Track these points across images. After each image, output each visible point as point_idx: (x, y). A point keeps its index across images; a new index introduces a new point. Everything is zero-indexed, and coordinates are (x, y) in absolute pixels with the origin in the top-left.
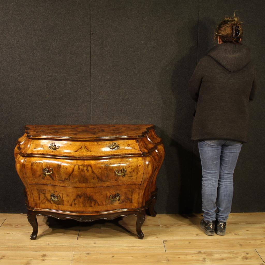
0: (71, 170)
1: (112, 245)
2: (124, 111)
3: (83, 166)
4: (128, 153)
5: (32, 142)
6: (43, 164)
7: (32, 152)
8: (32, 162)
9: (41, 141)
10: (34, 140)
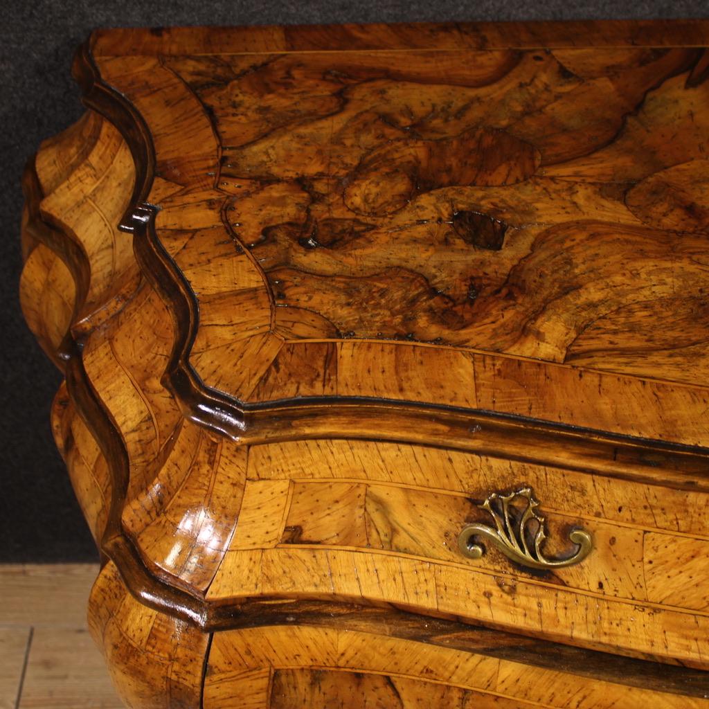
5: (256, 467)
6: (404, 695)
7: (269, 580)
8: (276, 675)
9: (351, 448)
10: (272, 446)
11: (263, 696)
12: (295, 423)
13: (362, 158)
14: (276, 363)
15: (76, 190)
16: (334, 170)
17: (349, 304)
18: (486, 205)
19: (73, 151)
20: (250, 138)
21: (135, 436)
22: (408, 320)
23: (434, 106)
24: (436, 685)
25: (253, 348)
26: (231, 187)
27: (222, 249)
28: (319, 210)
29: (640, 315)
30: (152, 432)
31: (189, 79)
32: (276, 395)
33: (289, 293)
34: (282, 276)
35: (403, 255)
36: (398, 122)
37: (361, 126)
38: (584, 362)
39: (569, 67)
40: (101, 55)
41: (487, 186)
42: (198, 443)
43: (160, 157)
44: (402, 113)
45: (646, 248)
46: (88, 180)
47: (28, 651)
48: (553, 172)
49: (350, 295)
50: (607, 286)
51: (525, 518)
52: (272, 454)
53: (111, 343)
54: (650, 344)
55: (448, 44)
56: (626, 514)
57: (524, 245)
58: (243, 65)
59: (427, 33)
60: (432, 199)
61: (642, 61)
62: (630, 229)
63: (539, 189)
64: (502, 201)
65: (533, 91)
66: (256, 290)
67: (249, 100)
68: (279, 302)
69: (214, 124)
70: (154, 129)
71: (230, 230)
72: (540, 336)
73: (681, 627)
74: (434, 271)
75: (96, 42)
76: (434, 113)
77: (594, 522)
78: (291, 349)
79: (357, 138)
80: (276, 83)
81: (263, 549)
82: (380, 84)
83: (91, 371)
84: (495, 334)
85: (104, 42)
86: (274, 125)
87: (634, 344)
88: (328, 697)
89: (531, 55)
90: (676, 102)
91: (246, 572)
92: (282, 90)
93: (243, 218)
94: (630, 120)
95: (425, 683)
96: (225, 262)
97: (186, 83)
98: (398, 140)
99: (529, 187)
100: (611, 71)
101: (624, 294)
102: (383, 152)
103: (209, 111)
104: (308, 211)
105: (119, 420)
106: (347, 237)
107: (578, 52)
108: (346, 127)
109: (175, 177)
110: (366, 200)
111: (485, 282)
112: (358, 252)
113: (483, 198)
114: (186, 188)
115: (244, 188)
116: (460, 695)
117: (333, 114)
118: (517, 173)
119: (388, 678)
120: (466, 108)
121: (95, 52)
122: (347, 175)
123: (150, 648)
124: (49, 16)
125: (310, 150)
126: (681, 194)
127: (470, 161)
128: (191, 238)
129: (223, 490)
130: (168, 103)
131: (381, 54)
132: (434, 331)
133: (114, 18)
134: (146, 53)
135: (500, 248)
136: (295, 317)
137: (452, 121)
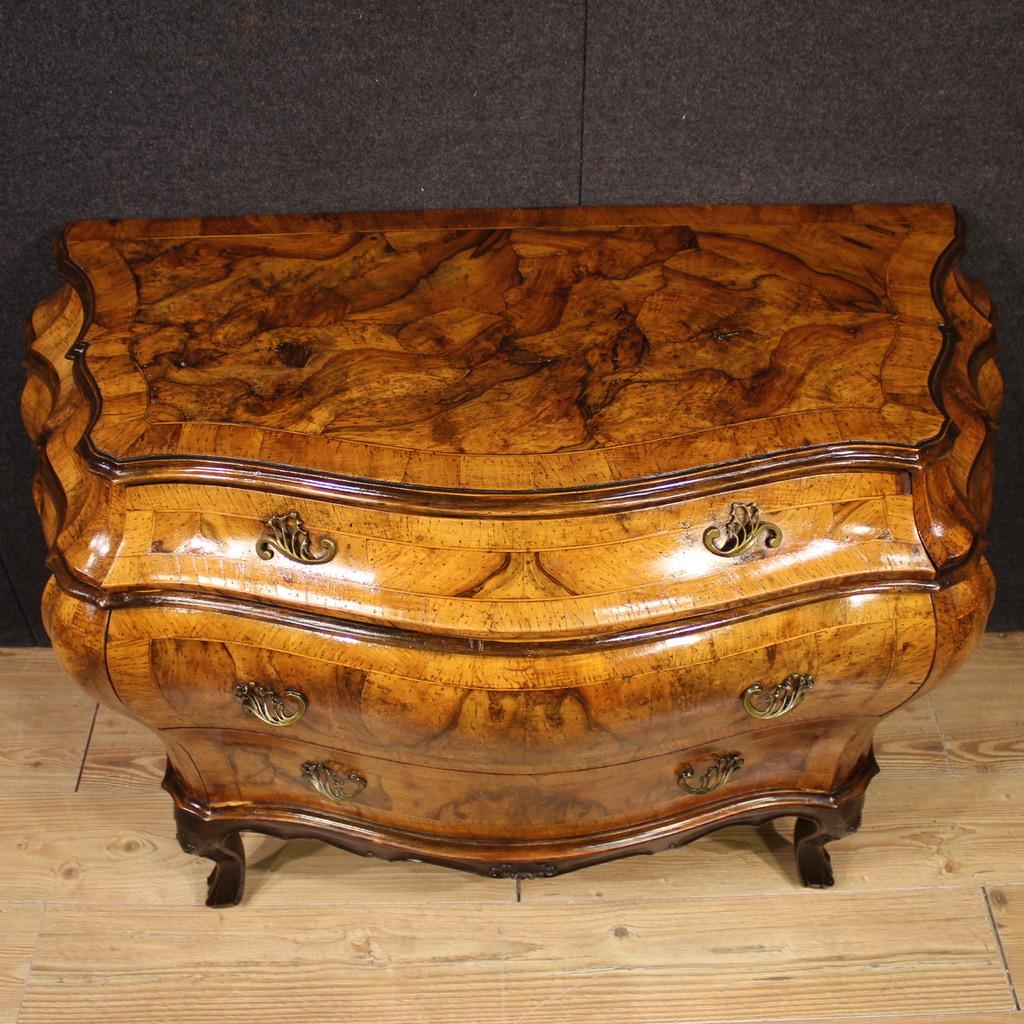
0: (435, 719)
1: (715, 951)
2: (824, 116)
3: (522, 699)
4: (840, 575)
5: (131, 502)
6: (234, 655)
7: (142, 575)
8: (153, 643)
9: (189, 489)
10: (140, 487)
11: (146, 659)
12: (149, 471)
13: (231, 309)
14: (142, 437)
15: (55, 335)
16: (210, 317)
17: (196, 402)
18: (303, 339)
19: (56, 307)
20: (160, 297)
21: (72, 493)
22: (232, 410)
23: (290, 273)
24: (253, 648)
25: (131, 427)
26: (140, 329)
27: (126, 369)
28: (194, 344)
29: (380, 406)
30: (82, 490)
31: (128, 257)
32: (138, 454)
33: (160, 395)
34: (159, 385)
35: (239, 371)
36: (262, 284)
37: (236, 288)
38: (333, 434)
39: (393, 244)
40: (71, 240)
41: (308, 327)
42: (100, 490)
43: (98, 310)
44: (267, 279)
45: (401, 365)
46: (64, 328)
47: (96, 713)
48: (355, 317)
49: (198, 395)
50: (366, 389)
51: (295, 533)
52: (141, 493)
53: (64, 436)
54: (380, 424)
55: (314, 230)
56: (354, 528)
57: (319, 365)
58: (167, 246)
59: (301, 221)
60: (269, 336)
61: (446, 240)
62: (395, 353)
63: (342, 328)
64: (315, 337)
65: (362, 262)
66: (141, 393)
67: (165, 271)
68: (153, 402)
69: (139, 287)
70: (97, 291)
71: (133, 357)
72: (311, 419)
73: (392, 601)
74: (256, 381)
75: (69, 230)
76: (288, 279)
77: (336, 535)
78: (153, 428)
79: (232, 296)
80: (187, 259)
81: (139, 556)
82: (257, 259)
83: (50, 454)
84: (283, 418)
85: (75, 231)
86: (179, 287)
87: (369, 423)
88: (188, 659)
89: (369, 237)
90: (460, 268)
91: (128, 571)
92: (189, 264)
93: (143, 349)
94: (422, 281)
95: (246, 647)
96: (125, 377)
97: (125, 259)
98: (259, 297)
99: (336, 327)
100: (421, 248)
101: (375, 393)
102: (246, 305)
103: (137, 279)
104: (186, 344)
105: (64, 484)
106: (207, 361)
107: (404, 233)
108: (226, 289)
109: (104, 323)
110: (225, 337)
111: (287, 387)
112: (211, 370)
113: (303, 334)
114: (111, 330)
115: (149, 330)
116: (268, 654)
117: (222, 279)
118: (331, 318)
119: (223, 644)
120: (312, 274)
121: (68, 238)
122: (218, 321)
123: (73, 626)
124: (96, 211)
125: (198, 305)
126: (437, 331)
127: (302, 311)
128: (107, 362)
129: (114, 519)
130: (110, 274)
131: (265, 237)
132: (245, 416)
133: (141, 212)
134: (102, 238)
135: (303, 366)
136: (162, 409)
137: (300, 284)
